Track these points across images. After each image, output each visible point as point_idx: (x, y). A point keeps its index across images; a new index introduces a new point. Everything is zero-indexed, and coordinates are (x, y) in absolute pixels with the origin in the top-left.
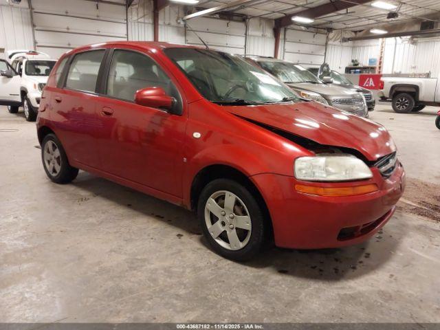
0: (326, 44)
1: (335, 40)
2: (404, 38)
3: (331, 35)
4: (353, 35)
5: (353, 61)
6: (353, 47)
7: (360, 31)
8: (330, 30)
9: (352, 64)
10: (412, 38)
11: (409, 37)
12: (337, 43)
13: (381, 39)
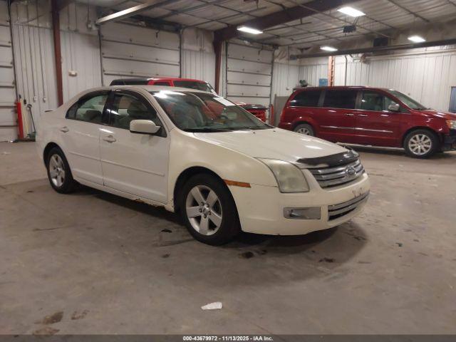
0: (272, 62)
1: (281, 59)
2: (354, 56)
3: (277, 52)
4: (299, 52)
5: (301, 82)
6: (300, 67)
7: (306, 49)
8: (276, 46)
9: (300, 84)
10: (364, 57)
11: (360, 55)
12: (283, 61)
13: (330, 57)
